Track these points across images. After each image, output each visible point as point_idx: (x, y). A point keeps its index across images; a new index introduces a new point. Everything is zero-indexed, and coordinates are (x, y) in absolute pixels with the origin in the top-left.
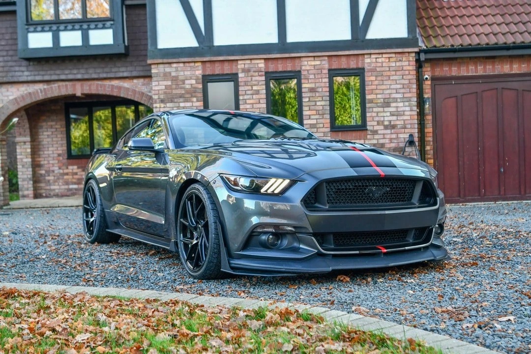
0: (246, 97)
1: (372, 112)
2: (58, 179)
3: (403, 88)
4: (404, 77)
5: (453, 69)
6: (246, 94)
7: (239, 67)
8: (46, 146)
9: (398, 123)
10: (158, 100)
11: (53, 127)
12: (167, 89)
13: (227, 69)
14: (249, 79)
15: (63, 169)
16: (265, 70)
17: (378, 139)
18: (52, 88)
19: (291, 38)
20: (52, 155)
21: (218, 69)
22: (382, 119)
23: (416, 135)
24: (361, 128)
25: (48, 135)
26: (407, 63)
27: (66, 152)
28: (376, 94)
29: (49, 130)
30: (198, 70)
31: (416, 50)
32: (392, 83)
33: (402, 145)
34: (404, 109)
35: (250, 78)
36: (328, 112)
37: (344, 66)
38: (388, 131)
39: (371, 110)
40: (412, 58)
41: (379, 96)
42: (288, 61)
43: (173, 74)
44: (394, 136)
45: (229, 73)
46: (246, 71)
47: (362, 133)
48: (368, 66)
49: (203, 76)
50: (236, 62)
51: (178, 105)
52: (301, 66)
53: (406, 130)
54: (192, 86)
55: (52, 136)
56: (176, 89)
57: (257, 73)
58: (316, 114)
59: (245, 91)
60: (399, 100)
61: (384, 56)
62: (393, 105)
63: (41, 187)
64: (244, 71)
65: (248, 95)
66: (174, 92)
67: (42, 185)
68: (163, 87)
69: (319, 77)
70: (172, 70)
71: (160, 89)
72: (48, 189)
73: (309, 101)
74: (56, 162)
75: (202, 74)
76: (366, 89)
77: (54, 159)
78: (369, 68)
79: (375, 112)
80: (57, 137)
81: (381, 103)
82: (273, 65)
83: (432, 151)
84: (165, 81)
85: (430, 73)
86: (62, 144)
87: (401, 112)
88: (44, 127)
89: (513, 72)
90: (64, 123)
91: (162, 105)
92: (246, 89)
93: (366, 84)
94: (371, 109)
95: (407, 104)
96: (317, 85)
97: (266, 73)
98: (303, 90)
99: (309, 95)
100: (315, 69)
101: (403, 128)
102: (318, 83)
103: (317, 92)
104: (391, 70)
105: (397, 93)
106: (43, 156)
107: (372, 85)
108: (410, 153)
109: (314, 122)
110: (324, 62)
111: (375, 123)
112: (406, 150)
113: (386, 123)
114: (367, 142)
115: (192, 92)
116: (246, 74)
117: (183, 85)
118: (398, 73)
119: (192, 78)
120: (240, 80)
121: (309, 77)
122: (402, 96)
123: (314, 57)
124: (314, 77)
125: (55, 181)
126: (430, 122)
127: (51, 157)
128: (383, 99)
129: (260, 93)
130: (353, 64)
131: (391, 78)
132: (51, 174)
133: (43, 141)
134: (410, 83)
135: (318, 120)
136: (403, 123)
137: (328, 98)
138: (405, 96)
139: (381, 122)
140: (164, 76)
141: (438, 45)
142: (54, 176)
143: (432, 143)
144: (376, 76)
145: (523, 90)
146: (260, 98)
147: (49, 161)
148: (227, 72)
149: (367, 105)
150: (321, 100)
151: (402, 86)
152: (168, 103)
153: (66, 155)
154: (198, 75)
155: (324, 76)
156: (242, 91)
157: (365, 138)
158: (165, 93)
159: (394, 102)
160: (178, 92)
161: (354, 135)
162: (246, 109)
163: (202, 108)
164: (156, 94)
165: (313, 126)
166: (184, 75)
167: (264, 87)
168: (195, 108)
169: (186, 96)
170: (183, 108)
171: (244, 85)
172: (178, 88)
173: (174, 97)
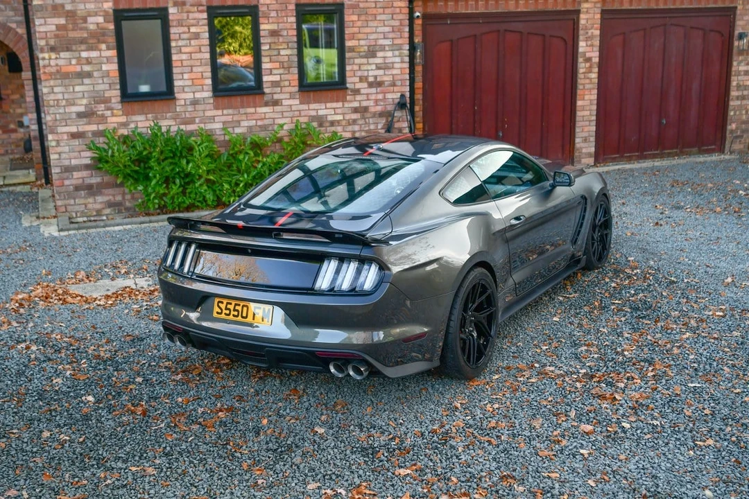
0: (180, 43)
1: (354, 64)
3: (393, 31)
4: (395, 16)
5: (449, 3)
6: (180, 39)
9: (386, 78)
10: (46, 48)
12: (59, 30)
13: (151, 1)
16: (206, 3)
17: (360, 101)
21: (137, 1)
22: (366, 74)
23: (408, 95)
24: (339, 85)
28: (359, 40)
30: (106, 2)
32: (379, 25)
33: (390, 108)
34: (393, 60)
35: (185, 15)
36: (296, 64)
38: (373, 90)
41: (362, 43)
43: (68, 7)
44: (380, 96)
45: (155, 6)
46: (180, 4)
47: (341, 93)
49: (116, 11)
51: (78, 56)
53: (395, 88)
54: (98, 26)
56: (73, 30)
57: (196, 8)
58: (280, 68)
59: (180, 34)
60: (387, 48)
62: (380, 54)
64: (176, 3)
65: (183, 39)
66: (72, 34)
68: (54, 28)
69: (283, 15)
70: (65, 1)
71: (49, 30)
73: (270, 49)
75: (114, 8)
76: (346, 32)
78: (349, 3)
79: (356, 64)
81: (364, 52)
83: (421, 112)
84: (55, 17)
85: (421, 9)
87: (389, 65)
89: (519, 10)
91: (53, 56)
92: (181, 31)
93: (346, 25)
94: (352, 60)
95: (397, 53)
96: (281, 26)
97: (209, 8)
98: (262, 33)
99: (269, 40)
100: (277, 3)
101: (391, 86)
102: (281, 23)
103: (282, 36)
104: (378, 6)
105: (385, 38)
107: (353, 27)
108: (400, 118)
109: (277, 78)
111: (357, 79)
112: (395, 115)
113: (371, 79)
114: (346, 105)
115: (97, 38)
116: (180, 8)
117: (84, 25)
118: (387, 11)
119: (98, 14)
120: (171, 17)
121: (269, 14)
122: (391, 43)
124: (276, 15)
126: (420, 75)
128: (366, 48)
129: (201, 37)
131: (378, 18)
134: (401, 25)
135: (282, 76)
136: (392, 79)
137: (295, 45)
138: (395, 43)
139: (364, 78)
140: (53, 10)
143: (421, 102)
144: (358, 15)
145: (528, 33)
146: (201, 44)
148: (152, 6)
149: (346, 54)
150: (286, 47)
151: (391, 29)
152: (63, 51)
154: (107, 10)
155: (290, 14)
156: (174, 33)
157: (344, 100)
158: (56, 36)
159: (381, 51)
160: (76, 36)
161: (330, 96)
162: (182, 60)
163: (116, 60)
164: (42, 39)
165: (275, 84)
166: (86, 8)
167: (206, 28)
168: (105, 60)
169: (91, 41)
170: (87, 59)
171: (178, 25)
172: (76, 28)
173: (72, 43)
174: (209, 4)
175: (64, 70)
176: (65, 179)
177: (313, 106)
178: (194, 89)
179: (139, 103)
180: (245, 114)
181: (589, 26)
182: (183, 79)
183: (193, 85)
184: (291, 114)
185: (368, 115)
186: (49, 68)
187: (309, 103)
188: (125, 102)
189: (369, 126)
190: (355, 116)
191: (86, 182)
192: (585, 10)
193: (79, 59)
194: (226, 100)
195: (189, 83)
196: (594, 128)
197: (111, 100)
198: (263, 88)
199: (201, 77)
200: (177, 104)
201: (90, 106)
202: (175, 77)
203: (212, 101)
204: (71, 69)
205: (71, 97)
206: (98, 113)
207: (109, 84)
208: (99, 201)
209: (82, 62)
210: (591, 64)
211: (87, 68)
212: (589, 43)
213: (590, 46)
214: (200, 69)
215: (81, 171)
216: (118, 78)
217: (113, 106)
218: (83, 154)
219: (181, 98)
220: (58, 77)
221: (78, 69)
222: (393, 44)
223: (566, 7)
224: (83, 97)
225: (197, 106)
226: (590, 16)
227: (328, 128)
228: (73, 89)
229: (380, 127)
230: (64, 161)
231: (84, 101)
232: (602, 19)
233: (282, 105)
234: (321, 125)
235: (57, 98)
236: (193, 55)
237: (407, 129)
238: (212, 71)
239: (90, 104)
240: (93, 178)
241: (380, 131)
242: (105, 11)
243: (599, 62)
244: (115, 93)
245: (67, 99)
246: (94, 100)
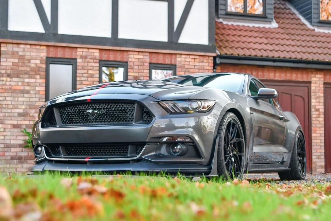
0: (82, 79)
6: (82, 76)
7: (78, 53)
10: (5, 75)
12: (14, 66)
13: (68, 54)
14: (86, 64)
16: (99, 57)
19: (122, 35)
21: (60, 54)
26: (207, 64)
30: (43, 52)
31: (214, 55)
37: (161, 61)
40: (211, 60)
42: (119, 53)
43: (21, 53)
45: (69, 57)
46: (84, 57)
48: (179, 64)
49: (47, 58)
50: (76, 49)
52: (128, 58)
54: (36, 66)
56: (22, 66)
57: (93, 60)
59: (82, 73)
61: (191, 57)
64: (82, 57)
65: (84, 77)
66: (20, 68)
68: (11, 64)
69: (142, 68)
70: (20, 50)
71: (8, 65)
75: (46, 56)
78: (180, 65)
82: (106, 55)
84: (12, 58)
89: (276, 79)
91: (9, 79)
92: (83, 72)
96: (140, 74)
97: (100, 61)
98: (129, 77)
100: (139, 62)
102: (141, 73)
103: (140, 79)
104: (195, 68)
110: (146, 57)
115: (35, 71)
116: (84, 60)
117: (29, 64)
119: (37, 58)
120: (78, 64)
121: (134, 67)
123: (139, 52)
124: (137, 68)
129: (94, 76)
130: (168, 61)
140: (12, 54)
141: (228, 53)
144: (184, 72)
145: (282, 93)
146: (94, 80)
152: (14, 77)
154: (43, 57)
155: (146, 68)
156: (80, 73)
158: (12, 69)
160: (23, 69)
163: (44, 85)
164: (4, 69)
166: (30, 55)
167: (98, 72)
168: (38, 84)
169: (31, 73)
170: (28, 83)
171: (82, 69)
172: (24, 65)
173: (20, 73)
174: (100, 59)
175: (14, 88)
176: (5, 152)
181: (317, 91)
186: (5, 86)
191: (18, 155)
192: (314, 82)
193: (23, 82)
196: (323, 151)
201: (26, 110)
204: (18, 88)
205: (16, 103)
206: (31, 114)
207: (39, 98)
208: (24, 167)
209: (25, 85)
210: (319, 113)
211: (27, 88)
212: (318, 100)
213: (318, 102)
215: (16, 147)
216: (44, 95)
218: (19, 138)
220: (10, 91)
221: (22, 88)
223: (303, 79)
224: (23, 105)
226: (318, 85)
228: (18, 99)
230: (6, 141)
231: (23, 107)
232: (325, 88)
235: (7, 103)
239: (27, 109)
240: (23, 152)
242: (41, 58)
243: (324, 112)
244: (42, 104)
245: (13, 105)
246: (29, 107)
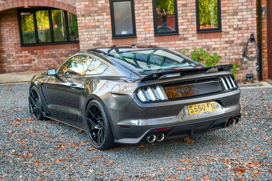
1: (225, 19)
2: (16, 60)
3: (247, 2)
6: (139, 9)
8: (6, 38)
9: (243, 26)
10: (80, 15)
11: (10, 25)
12: (86, 7)
15: (19, 54)
17: (229, 38)
18: (8, 2)
20: (11, 45)
22: (232, 24)
23: (256, 34)
24: (218, 30)
25: (7, 31)
27: (20, 42)
28: (228, 7)
29: (7, 27)
33: (246, 41)
34: (247, 16)
36: (195, 20)
38: (237, 32)
39: (224, 18)
44: (240, 35)
47: (219, 34)
51: (94, 18)
53: (248, 31)
54: (102, 5)
55: (10, 32)
56: (91, 7)
58: (187, 22)
59: (139, 7)
60: (244, 10)
62: (240, 14)
63: (5, 65)
65: (141, 10)
66: (91, 9)
67: (5, 64)
68: (83, 6)
71: (81, 7)
72: (9, 67)
73: (182, 13)
74: (14, 49)
76: (221, 3)
77: (12, 47)
79: (227, 19)
80: (13, 32)
81: (231, 13)
83: (266, 44)
84: (84, 1)
86: (17, 37)
87: (245, 19)
88: (4, 26)
90: (17, 22)
91: (83, 18)
92: (139, 6)
95: (249, 13)
96: (188, 1)
98: (178, 5)
99: (182, 9)
101: (246, 30)
103: (188, 6)
105: (242, 5)
106: (5, 45)
107: (225, 1)
108: (251, 46)
109: (186, 27)
111: (228, 27)
112: (248, 44)
113: (235, 27)
114: (222, 40)
115: (103, 9)
117: (97, 5)
122: (246, 8)
125: (13, 62)
126: (265, 24)
127: (10, 46)
128: (232, 11)
129: (149, 8)
132: (11, 57)
133: (4, 35)
135: (188, 26)
136: (247, 26)
137: (195, 11)
139: (231, 26)
142: (13, 58)
143: (266, 38)
146: (149, 11)
147: (9, 48)
149: (222, 14)
150: (190, 12)
152: (87, 16)
153: (20, 44)
156: (137, 7)
157: (221, 37)
158: (85, 10)
159: (241, 12)
160: (93, 9)
161: (213, 35)
162: (140, 19)
163: (110, 20)
164: (79, 11)
165: (185, 30)
167: (151, 4)
168: (105, 20)
169: (99, 12)
170: (98, 20)
171: (138, 3)
172: (93, 6)
173: (91, 13)
175: (88, 25)
177: (204, 40)
178: (145, 32)
179: (120, 39)
180: (170, 44)
182: (140, 28)
183: (145, 30)
184: (193, 44)
185: (233, 45)
186: (81, 24)
187: (202, 39)
188: (114, 39)
189: (234, 50)
190: (226, 45)
193: (94, 19)
194: (161, 38)
195: (143, 30)
197: (108, 38)
198: (179, 32)
199: (149, 27)
200: (137, 40)
201: (98, 41)
202: (137, 27)
203: (154, 38)
204: (91, 24)
205: (90, 37)
206: (102, 44)
207: (107, 31)
209: (95, 21)
211: (97, 24)
214: (148, 23)
216: (111, 28)
217: (109, 41)
219: (139, 37)
220: (85, 28)
221: (94, 24)
222: (247, 8)
224: (96, 37)
225: (146, 41)
227: (212, 51)
228: (92, 33)
229: (240, 50)
231: (96, 39)
233: (188, 40)
234: (208, 50)
235: (84, 37)
236: (145, 17)
237: (256, 52)
238: (154, 24)
239: (99, 40)
241: (240, 53)
244: (110, 35)
245: (89, 38)
246: (101, 38)
